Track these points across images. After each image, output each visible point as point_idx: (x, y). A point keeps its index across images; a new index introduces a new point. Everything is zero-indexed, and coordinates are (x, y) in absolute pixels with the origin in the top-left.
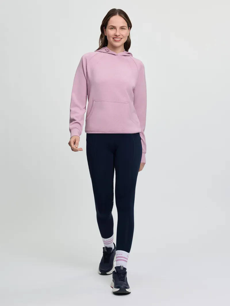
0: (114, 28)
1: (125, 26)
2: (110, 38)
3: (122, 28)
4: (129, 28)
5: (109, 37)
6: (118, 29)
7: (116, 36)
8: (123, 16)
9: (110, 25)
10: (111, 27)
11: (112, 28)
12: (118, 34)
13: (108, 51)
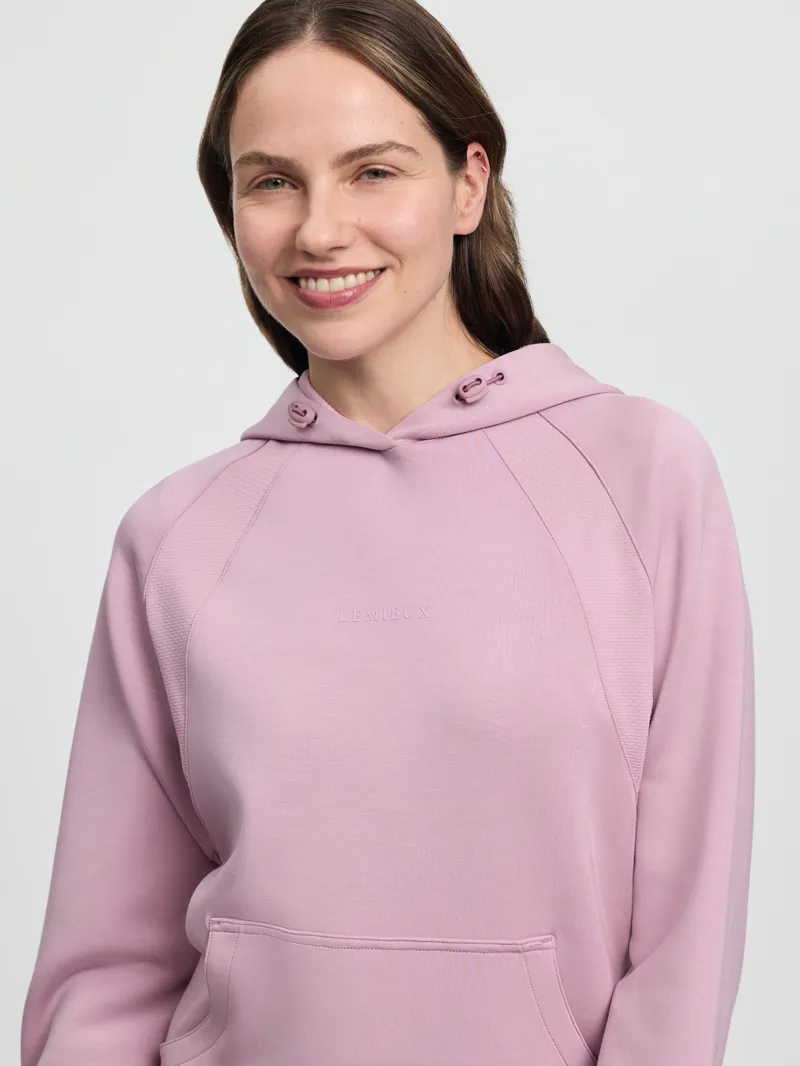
3: (364, 167)
13: (304, 425)
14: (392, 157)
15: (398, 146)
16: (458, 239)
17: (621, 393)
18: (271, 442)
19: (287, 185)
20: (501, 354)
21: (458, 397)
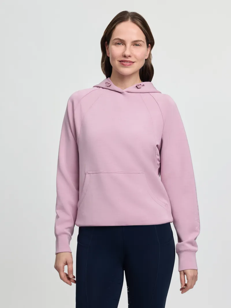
0: (122, 42)
1: (141, 41)
2: (115, 61)
3: (135, 44)
4: (149, 45)
5: (114, 58)
6: (128, 45)
7: (125, 56)
8: (139, 23)
9: (115, 38)
10: (116, 41)
11: (119, 44)
12: (127, 53)
13: (108, 86)
14: (141, 43)
15: (142, 41)
16: (146, 60)
17: (161, 93)
18: (101, 88)
19: (121, 44)
20: (143, 82)
21: (136, 87)
